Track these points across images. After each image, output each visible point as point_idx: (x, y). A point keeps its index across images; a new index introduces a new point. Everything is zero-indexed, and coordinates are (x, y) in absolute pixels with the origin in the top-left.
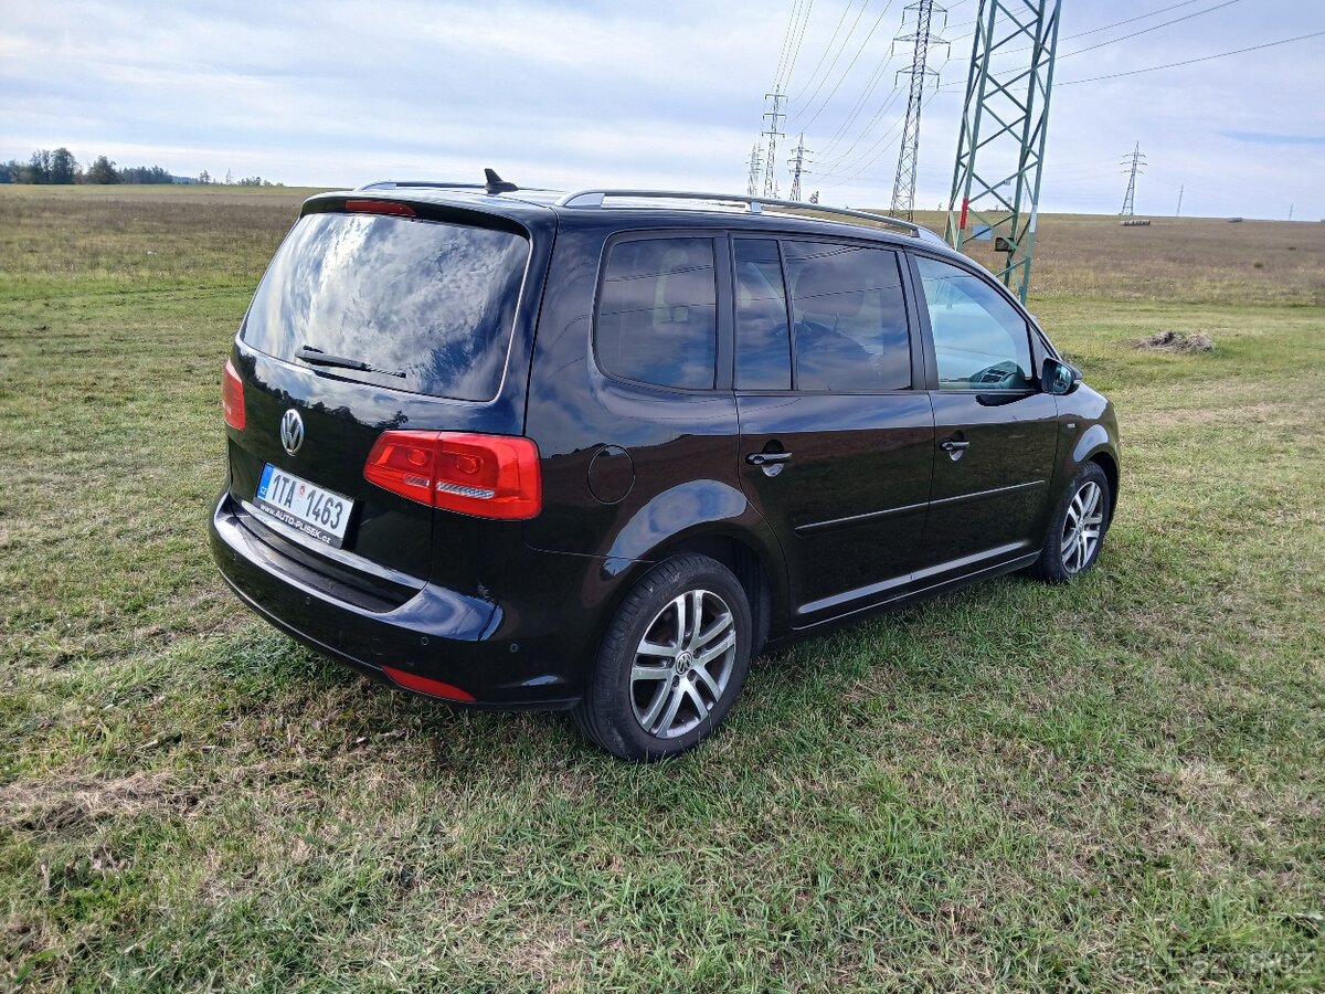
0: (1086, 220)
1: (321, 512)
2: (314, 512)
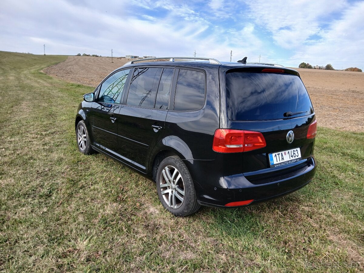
1: (293, 155)
2: (291, 157)
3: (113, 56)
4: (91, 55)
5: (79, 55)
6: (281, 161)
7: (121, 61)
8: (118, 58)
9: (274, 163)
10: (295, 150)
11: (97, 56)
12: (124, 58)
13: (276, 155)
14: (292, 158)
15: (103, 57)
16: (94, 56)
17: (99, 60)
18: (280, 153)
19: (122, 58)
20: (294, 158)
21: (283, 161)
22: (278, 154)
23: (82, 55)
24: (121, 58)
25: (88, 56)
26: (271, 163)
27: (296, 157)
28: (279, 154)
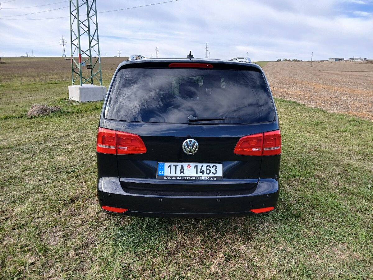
0: (54, 58)
1: (205, 171)
2: (200, 172)
3: (312, 60)
4: (291, 60)
5: (279, 60)
6: (178, 174)
7: (321, 64)
8: (319, 62)
9: (165, 175)
10: (211, 165)
11: (297, 61)
12: (327, 61)
13: (170, 166)
14: (200, 174)
15: (303, 61)
16: (294, 60)
17: (298, 64)
18: (180, 165)
19: (324, 61)
20: (205, 174)
21: (182, 175)
22: (174, 165)
23: (282, 60)
24: (322, 61)
25: (287, 60)
26: (160, 173)
27: (211, 175)
28: (178, 165)
